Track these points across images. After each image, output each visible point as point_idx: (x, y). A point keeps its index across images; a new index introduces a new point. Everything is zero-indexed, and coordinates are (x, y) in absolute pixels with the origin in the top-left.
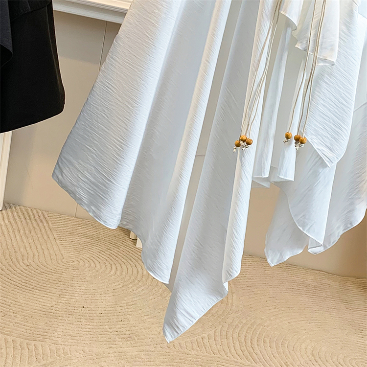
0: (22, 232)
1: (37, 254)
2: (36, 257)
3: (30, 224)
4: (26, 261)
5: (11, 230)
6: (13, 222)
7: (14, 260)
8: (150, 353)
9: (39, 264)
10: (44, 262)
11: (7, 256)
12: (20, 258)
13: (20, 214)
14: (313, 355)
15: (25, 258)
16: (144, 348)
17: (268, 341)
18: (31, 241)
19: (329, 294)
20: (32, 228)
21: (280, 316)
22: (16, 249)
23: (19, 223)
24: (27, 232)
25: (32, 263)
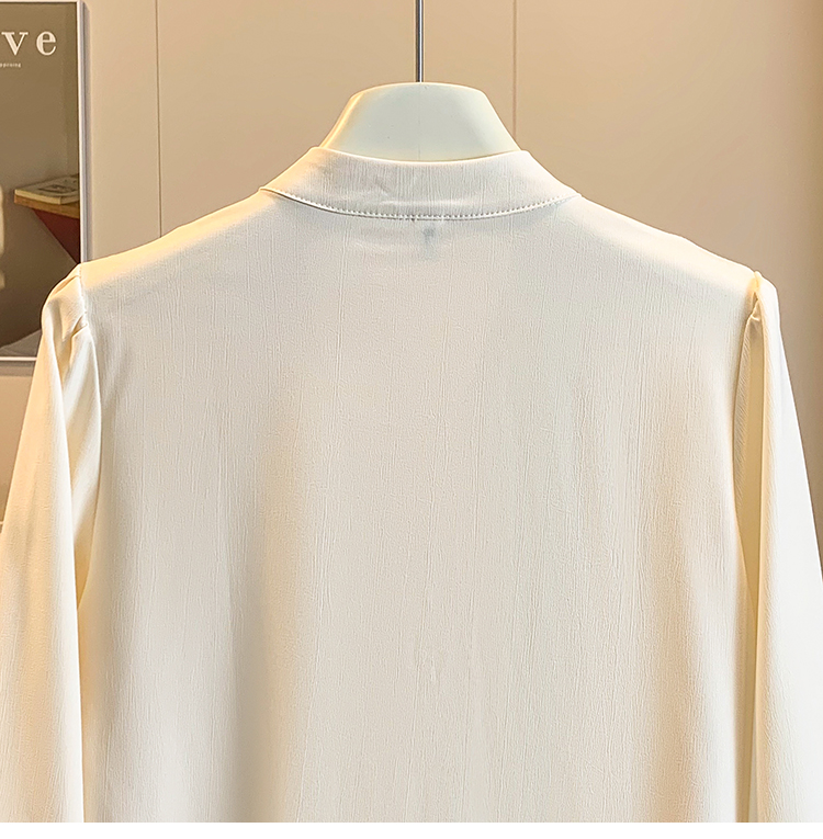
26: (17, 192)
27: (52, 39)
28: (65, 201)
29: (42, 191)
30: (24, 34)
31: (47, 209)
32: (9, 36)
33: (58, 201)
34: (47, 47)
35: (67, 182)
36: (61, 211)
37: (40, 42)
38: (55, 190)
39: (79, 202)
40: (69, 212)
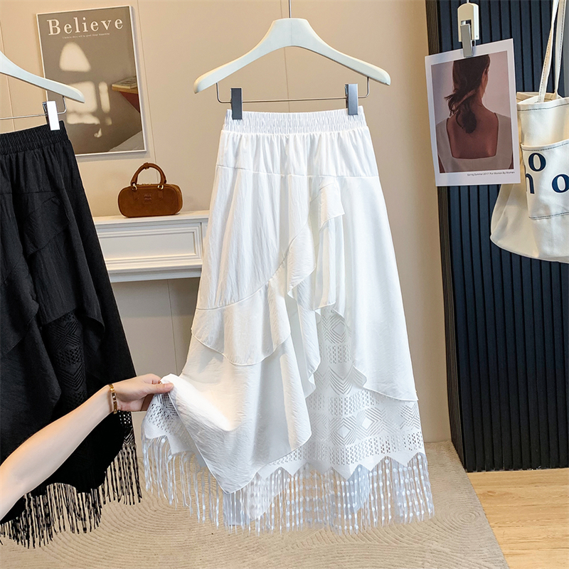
8: (279, 557)
16: (272, 554)
26: (113, 85)
27: (121, 22)
28: (132, 87)
29: (122, 84)
30: (109, 21)
31: (125, 91)
32: (104, 22)
33: (129, 88)
34: (119, 25)
35: (132, 80)
36: (130, 91)
37: (116, 24)
38: (127, 83)
39: (137, 87)
40: (134, 91)
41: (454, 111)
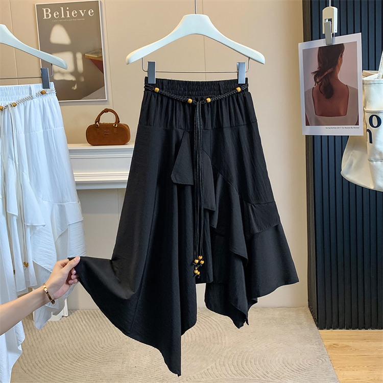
0: (95, 326)
1: (106, 340)
2: (106, 341)
3: (98, 321)
4: (101, 345)
5: (88, 327)
6: (88, 322)
7: (94, 346)
9: (109, 345)
10: (111, 343)
11: (90, 345)
12: (97, 344)
13: (91, 315)
14: (283, 363)
15: (100, 343)
17: (253, 361)
18: (101, 331)
19: (290, 321)
20: (99, 323)
21: (259, 343)
22: (94, 339)
23: (92, 322)
24: (97, 326)
25: (105, 346)
26: (86, 54)
27: (93, 11)
28: (99, 56)
29: (92, 54)
30: (85, 10)
31: (94, 59)
32: (81, 11)
33: (97, 56)
34: (91, 14)
35: (99, 51)
36: (97, 59)
37: (89, 12)
38: (96, 53)
39: (102, 56)
40: (100, 59)
41: (318, 82)
